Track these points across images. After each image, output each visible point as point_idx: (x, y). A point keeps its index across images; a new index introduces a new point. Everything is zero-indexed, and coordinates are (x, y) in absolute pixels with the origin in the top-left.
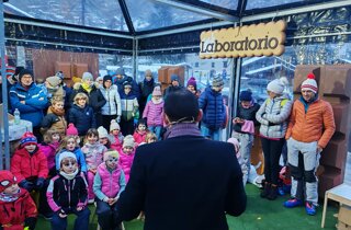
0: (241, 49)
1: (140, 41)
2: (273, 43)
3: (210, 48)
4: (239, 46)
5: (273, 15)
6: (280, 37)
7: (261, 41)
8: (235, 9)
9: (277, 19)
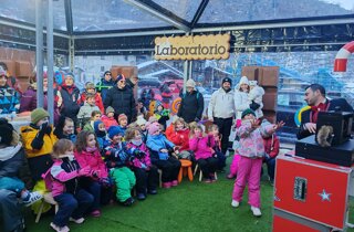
0: (195, 53)
1: (76, 40)
2: (222, 50)
3: (165, 51)
4: (193, 51)
5: (219, 29)
6: (227, 46)
7: (212, 48)
8: (190, 21)
9: (223, 32)
